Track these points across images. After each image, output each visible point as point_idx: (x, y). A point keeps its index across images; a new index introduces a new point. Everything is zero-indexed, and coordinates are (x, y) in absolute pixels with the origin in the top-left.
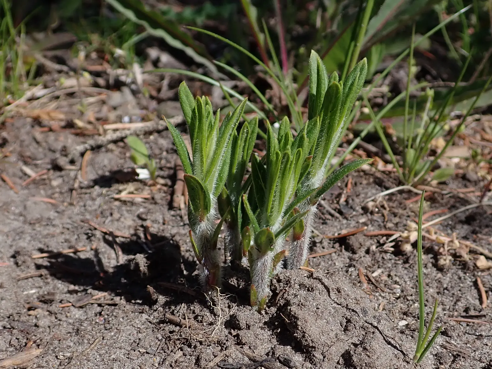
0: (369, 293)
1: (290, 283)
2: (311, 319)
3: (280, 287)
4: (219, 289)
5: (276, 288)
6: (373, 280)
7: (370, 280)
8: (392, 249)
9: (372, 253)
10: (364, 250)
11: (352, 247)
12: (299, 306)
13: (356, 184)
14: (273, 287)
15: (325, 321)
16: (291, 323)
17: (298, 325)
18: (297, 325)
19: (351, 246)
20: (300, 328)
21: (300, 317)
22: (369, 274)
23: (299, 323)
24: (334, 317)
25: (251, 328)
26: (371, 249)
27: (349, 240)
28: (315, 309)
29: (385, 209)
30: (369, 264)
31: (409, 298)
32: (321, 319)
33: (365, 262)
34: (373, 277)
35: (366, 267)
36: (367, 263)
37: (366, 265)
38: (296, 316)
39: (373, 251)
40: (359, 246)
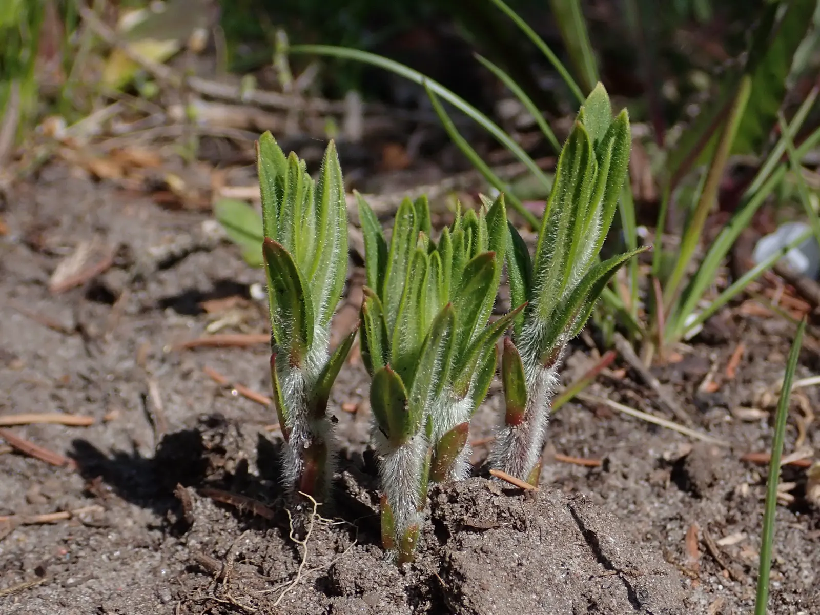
0: (691, 574)
1: (475, 504)
2: (496, 584)
3: (453, 513)
4: (316, 504)
5: (444, 516)
6: (716, 553)
7: (709, 552)
8: (790, 497)
9: (738, 500)
10: (721, 492)
11: (693, 481)
12: (475, 552)
13: (751, 359)
14: (438, 512)
15: (534, 597)
16: (451, 589)
17: (463, 594)
18: (461, 594)
19: (689, 479)
20: (466, 602)
21: (468, 575)
22: (712, 538)
23: (465, 589)
24: (560, 592)
25: (365, 595)
26: (737, 491)
27: (689, 465)
28: (513, 565)
29: (803, 414)
30: (718, 518)
31: (788, 598)
32: (524, 588)
33: (707, 512)
34: (718, 547)
35: (709, 524)
36: (713, 515)
37: (710, 520)
38: (462, 572)
39: (741, 496)
40: (708, 480)
